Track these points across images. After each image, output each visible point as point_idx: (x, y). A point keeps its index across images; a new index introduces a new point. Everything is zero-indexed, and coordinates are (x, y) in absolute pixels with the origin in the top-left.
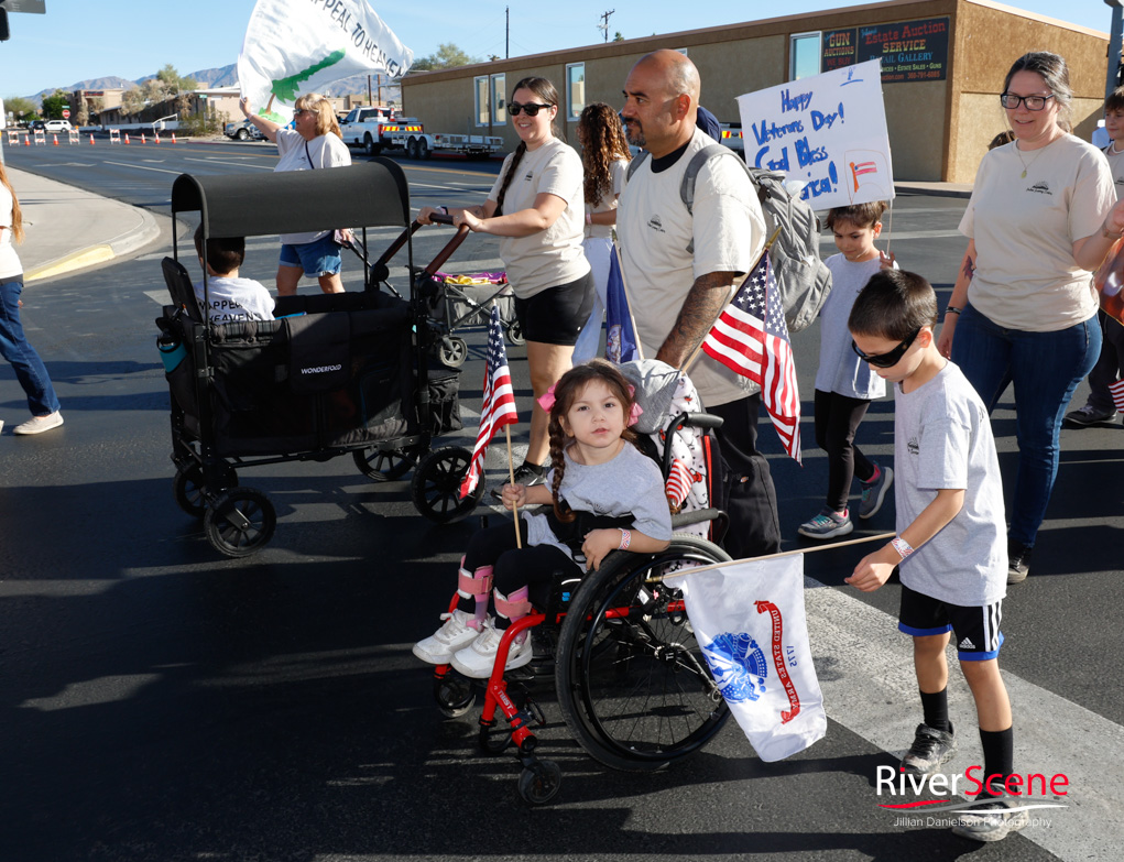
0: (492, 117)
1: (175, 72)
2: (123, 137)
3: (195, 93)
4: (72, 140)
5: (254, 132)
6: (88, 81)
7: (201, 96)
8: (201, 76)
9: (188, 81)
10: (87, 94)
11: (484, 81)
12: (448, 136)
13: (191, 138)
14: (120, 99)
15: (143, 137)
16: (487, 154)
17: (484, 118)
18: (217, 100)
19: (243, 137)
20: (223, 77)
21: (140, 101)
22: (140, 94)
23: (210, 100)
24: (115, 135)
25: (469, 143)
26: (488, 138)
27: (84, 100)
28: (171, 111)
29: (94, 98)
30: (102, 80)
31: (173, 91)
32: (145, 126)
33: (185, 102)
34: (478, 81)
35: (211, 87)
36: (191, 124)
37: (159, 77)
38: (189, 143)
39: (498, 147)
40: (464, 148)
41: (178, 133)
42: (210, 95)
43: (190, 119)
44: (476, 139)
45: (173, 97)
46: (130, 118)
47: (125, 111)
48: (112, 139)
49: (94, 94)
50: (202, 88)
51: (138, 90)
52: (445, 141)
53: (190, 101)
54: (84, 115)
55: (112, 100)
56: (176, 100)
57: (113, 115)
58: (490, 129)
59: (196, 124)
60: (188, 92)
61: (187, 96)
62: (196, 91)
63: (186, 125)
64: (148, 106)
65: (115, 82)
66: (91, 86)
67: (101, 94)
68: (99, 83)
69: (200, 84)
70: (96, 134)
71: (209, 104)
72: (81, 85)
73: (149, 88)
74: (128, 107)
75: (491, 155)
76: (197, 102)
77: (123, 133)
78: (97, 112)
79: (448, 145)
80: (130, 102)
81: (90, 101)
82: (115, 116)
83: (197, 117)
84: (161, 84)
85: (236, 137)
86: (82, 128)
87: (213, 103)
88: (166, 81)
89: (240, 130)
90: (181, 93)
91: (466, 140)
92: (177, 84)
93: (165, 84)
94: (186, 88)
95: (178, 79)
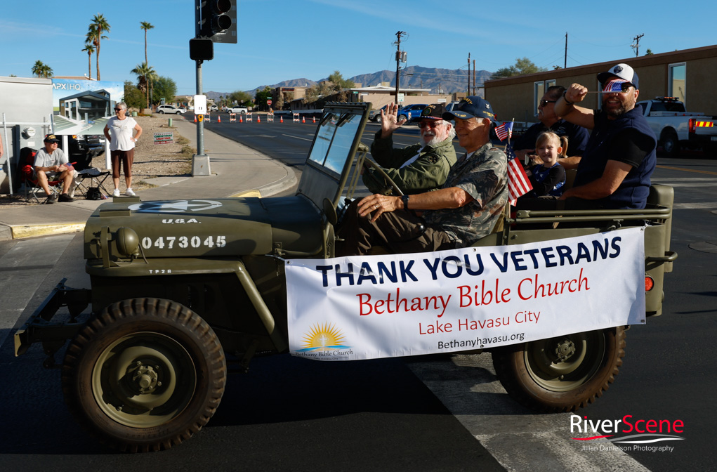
1: (341, 76)
2: (301, 119)
3: (351, 91)
4: (269, 119)
6: (287, 81)
7: (354, 92)
8: (359, 78)
9: (350, 82)
10: (283, 89)
11: (541, 85)
14: (304, 93)
15: (314, 119)
18: (365, 95)
20: (374, 80)
21: (316, 95)
22: (316, 90)
23: (360, 95)
24: (296, 117)
27: (282, 94)
29: (289, 92)
30: (296, 81)
31: (337, 88)
32: (317, 111)
33: (344, 96)
34: (537, 85)
35: (363, 86)
37: (330, 79)
40: (522, 131)
42: (360, 91)
45: (336, 92)
46: (308, 106)
47: (306, 101)
48: (294, 120)
49: (288, 90)
50: (358, 87)
53: (347, 96)
54: (281, 103)
55: (299, 94)
56: (338, 95)
57: (298, 104)
60: (347, 89)
61: (345, 92)
62: (352, 89)
64: (320, 98)
65: (303, 81)
66: (289, 84)
67: (293, 90)
68: (294, 83)
69: (356, 84)
70: (286, 116)
71: (359, 98)
72: (282, 84)
73: (321, 87)
74: (308, 98)
76: (351, 95)
77: (301, 115)
78: (289, 101)
80: (309, 96)
81: (285, 94)
82: (300, 104)
84: (330, 84)
85: (375, 120)
86: (278, 112)
87: (362, 97)
88: (333, 82)
89: (377, 115)
90: (343, 90)
91: (524, 126)
92: (340, 84)
93: (333, 84)
94: (346, 87)
95: (341, 81)
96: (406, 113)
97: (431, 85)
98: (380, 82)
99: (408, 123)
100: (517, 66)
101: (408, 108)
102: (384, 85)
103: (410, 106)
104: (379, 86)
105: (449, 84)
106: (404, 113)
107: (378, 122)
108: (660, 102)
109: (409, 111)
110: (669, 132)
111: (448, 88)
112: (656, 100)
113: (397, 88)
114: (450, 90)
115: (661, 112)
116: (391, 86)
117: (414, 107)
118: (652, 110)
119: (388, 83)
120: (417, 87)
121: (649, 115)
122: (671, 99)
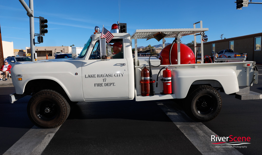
8: (155, 46)
9: (153, 47)
14: (142, 49)
18: (156, 50)
20: (158, 46)
21: (145, 50)
23: (155, 50)
24: (140, 55)
28: (149, 51)
29: (139, 49)
31: (150, 48)
32: (145, 54)
33: (151, 50)
37: (148, 46)
46: (143, 52)
50: (155, 48)
51: (144, 48)
57: (141, 52)
63: (151, 54)
65: (142, 47)
67: (140, 49)
68: (140, 47)
69: (154, 47)
73: (146, 48)
76: (153, 50)
77: (142, 55)
78: (139, 51)
83: (153, 52)
84: (148, 47)
90: (151, 49)
95: (151, 47)
98: (160, 47)
100: (192, 42)
104: (159, 48)
108: (227, 50)
115: (227, 53)
118: (225, 52)
121: (224, 53)
122: (230, 50)
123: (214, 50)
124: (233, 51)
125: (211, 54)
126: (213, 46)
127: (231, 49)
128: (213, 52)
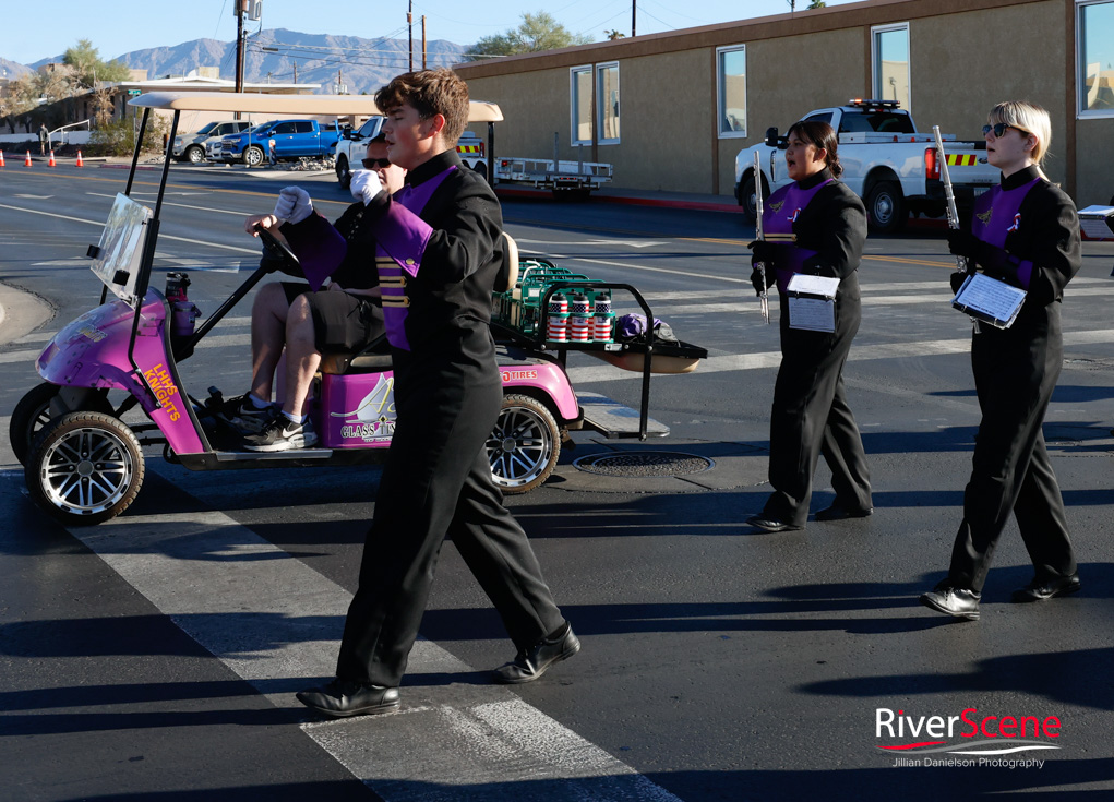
0: (596, 131)
1: (95, 51)
3: (121, 87)
5: (214, 150)
7: (131, 92)
8: (138, 58)
9: (118, 67)
11: (585, 74)
12: (520, 161)
13: (110, 160)
15: (28, 157)
16: (587, 191)
17: (585, 133)
19: (195, 157)
21: (30, 97)
22: (31, 86)
25: (556, 173)
26: (588, 166)
28: (81, 115)
31: (87, 82)
33: (105, 102)
34: (575, 74)
35: (149, 77)
36: (110, 135)
37: (67, 59)
38: (104, 167)
39: (604, 180)
40: (548, 181)
41: (88, 150)
42: (145, 89)
43: (110, 127)
44: (569, 167)
45: (83, 91)
50: (138, 78)
51: (26, 78)
52: (518, 170)
53: (112, 99)
56: (90, 96)
58: (595, 151)
59: (120, 137)
60: (111, 84)
61: (108, 91)
62: (124, 83)
63: (103, 137)
69: (133, 73)
73: (44, 78)
75: (592, 193)
76: (123, 101)
79: (521, 177)
80: (13, 99)
83: (123, 126)
84: (67, 70)
85: (184, 158)
88: (76, 67)
89: (189, 148)
90: (100, 86)
91: (551, 169)
92: (93, 72)
93: (75, 72)
94: (108, 79)
95: (96, 65)
96: (262, 142)
97: (317, 75)
99: (269, 164)
100: (524, 31)
101: (265, 131)
102: (204, 74)
103: (272, 124)
104: (193, 75)
105: (359, 71)
106: (256, 141)
107: (193, 165)
108: (861, 110)
109: (270, 135)
110: (882, 180)
111: (357, 82)
112: (851, 106)
113: (238, 80)
114: (362, 85)
115: (863, 134)
116: (222, 75)
117: (283, 127)
118: (842, 129)
119: (215, 71)
120: (282, 77)
122: (881, 105)
123: (737, 111)
124: (904, 118)
125: (716, 141)
126: (728, 72)
127: (887, 96)
128: (727, 127)
